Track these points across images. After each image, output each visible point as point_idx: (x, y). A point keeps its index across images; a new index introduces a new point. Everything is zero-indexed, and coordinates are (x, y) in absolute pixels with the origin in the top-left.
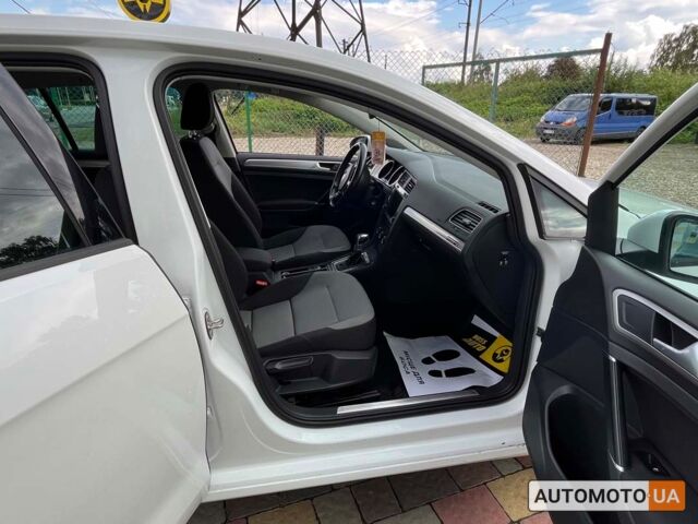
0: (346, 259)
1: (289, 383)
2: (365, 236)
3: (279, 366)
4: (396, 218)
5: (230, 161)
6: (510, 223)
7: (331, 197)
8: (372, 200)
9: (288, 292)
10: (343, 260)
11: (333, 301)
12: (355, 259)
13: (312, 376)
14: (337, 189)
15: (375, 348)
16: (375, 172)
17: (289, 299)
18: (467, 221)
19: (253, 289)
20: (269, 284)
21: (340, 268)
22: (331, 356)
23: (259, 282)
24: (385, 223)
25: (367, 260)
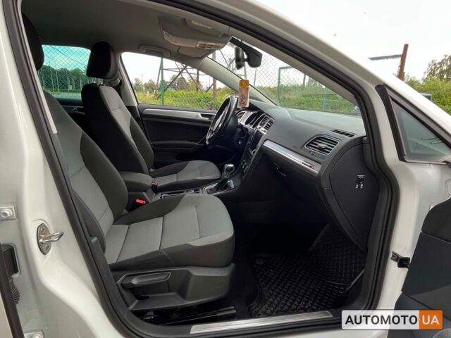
0: (215, 185)
1: (147, 298)
2: (231, 165)
3: (135, 281)
4: (257, 150)
5: (131, 109)
6: (368, 146)
7: (208, 138)
8: (239, 139)
9: (161, 210)
10: (213, 186)
11: (198, 219)
12: (222, 184)
13: (169, 291)
14: (212, 132)
15: (233, 265)
16: (242, 121)
17: (163, 216)
18: (323, 145)
19: (133, 206)
20: (147, 202)
21: (211, 191)
22: (189, 272)
23: (138, 201)
24: (248, 156)
25: (233, 186)
